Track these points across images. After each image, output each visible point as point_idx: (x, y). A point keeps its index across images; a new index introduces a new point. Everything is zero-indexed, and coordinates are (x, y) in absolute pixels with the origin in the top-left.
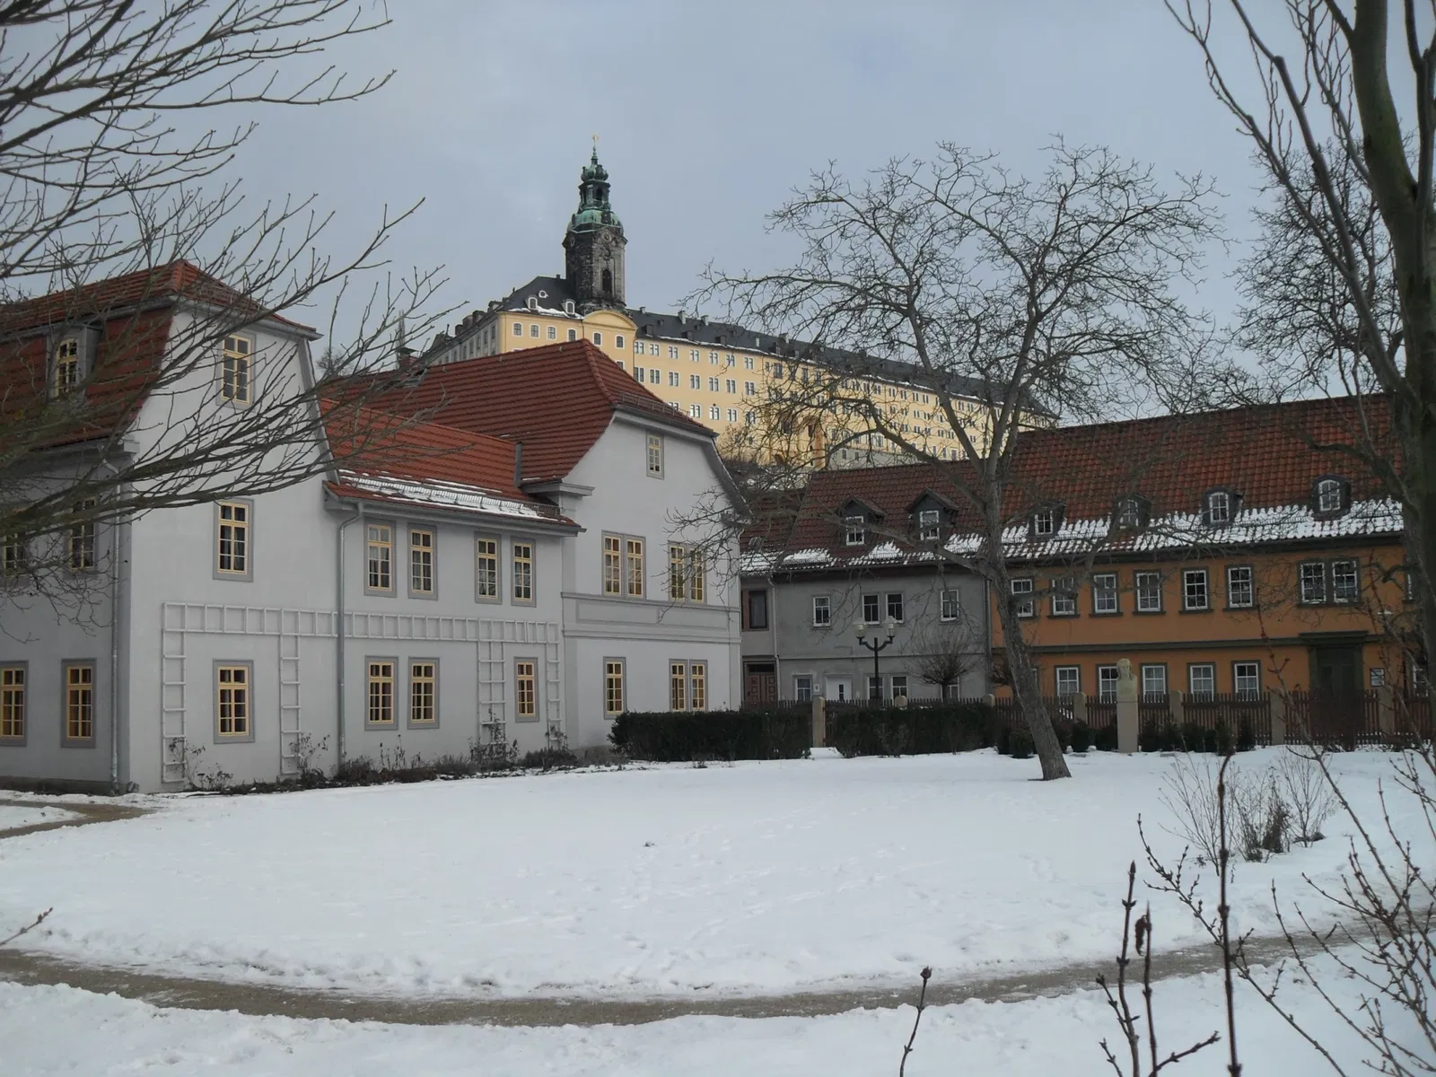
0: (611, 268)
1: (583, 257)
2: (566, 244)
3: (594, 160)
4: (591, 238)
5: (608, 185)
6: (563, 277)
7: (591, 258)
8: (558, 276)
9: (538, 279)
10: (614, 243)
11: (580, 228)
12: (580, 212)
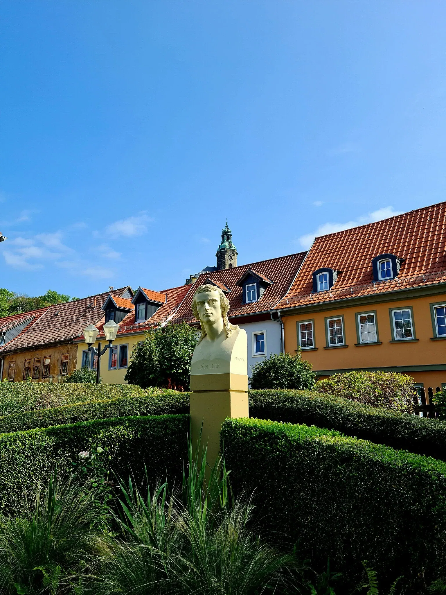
0: (232, 263)
1: (222, 260)
2: (217, 255)
3: (226, 227)
4: (225, 253)
5: (231, 235)
6: (216, 267)
7: (225, 260)
8: (214, 266)
9: (207, 267)
10: (233, 255)
11: (222, 249)
12: (221, 244)
